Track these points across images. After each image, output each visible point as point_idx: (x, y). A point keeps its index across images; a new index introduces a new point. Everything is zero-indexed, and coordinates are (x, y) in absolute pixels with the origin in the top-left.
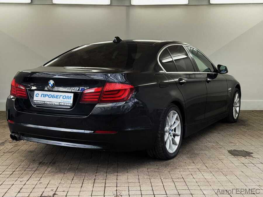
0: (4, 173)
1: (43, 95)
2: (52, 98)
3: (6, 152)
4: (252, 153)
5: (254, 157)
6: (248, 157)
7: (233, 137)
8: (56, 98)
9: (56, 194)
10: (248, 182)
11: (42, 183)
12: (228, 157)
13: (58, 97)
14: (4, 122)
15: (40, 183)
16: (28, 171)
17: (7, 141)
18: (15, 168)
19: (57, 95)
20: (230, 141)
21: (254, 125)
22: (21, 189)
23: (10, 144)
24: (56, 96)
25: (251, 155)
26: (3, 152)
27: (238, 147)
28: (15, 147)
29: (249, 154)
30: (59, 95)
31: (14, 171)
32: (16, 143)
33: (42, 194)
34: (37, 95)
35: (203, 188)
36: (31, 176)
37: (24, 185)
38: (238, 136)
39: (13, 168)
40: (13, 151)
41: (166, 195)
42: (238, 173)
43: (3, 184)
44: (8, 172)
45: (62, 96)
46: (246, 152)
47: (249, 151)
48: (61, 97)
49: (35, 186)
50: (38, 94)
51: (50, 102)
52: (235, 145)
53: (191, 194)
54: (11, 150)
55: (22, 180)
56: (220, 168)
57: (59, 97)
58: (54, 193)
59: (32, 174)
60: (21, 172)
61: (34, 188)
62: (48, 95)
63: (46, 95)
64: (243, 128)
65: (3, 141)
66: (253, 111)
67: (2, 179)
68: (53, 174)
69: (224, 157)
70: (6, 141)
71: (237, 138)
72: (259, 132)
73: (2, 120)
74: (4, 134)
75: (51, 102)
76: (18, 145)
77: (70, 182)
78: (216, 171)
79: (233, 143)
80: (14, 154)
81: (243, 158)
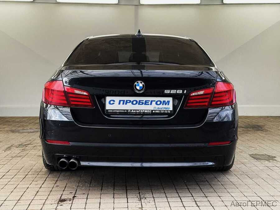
0: (16, 177)
1: (122, 102)
2: (139, 104)
3: (14, 157)
4: (275, 157)
5: (278, 161)
6: (272, 161)
7: (252, 141)
8: (145, 104)
9: (76, 197)
10: (276, 185)
11: (58, 186)
12: (251, 161)
13: (148, 103)
14: (6, 127)
15: (57, 186)
16: (41, 174)
17: (14, 146)
18: (27, 171)
19: (146, 101)
20: (250, 146)
21: (272, 130)
22: (37, 192)
23: (17, 148)
24: (144, 102)
25: (275, 159)
26: (11, 156)
27: (259, 151)
28: (23, 151)
29: (272, 158)
30: (149, 101)
31: (27, 175)
32: (24, 148)
33: (61, 197)
34: (112, 102)
35: (230, 190)
36: (46, 179)
37: (40, 188)
38: (258, 141)
39: (25, 171)
40: (22, 156)
41: (192, 197)
42: (264, 176)
43: (17, 187)
44: (20, 176)
45: (155, 101)
46: (269, 156)
47: (272, 156)
48: (154, 103)
49: (52, 189)
50: (114, 101)
51: (137, 110)
52: (255, 150)
53: (219, 196)
54: (19, 154)
55: (36, 183)
56: (244, 172)
57: (150, 103)
58: (74, 195)
59: (47, 178)
60: (35, 176)
61: (51, 191)
62: (130, 101)
63: (128, 102)
64: (261, 133)
65: (9, 146)
66: (268, 117)
67: (15, 182)
68: (69, 177)
69: (247, 161)
70: (12, 145)
71: (257, 143)
72: (277, 136)
73: (4, 125)
74: (8, 139)
75: (139, 110)
76: (26, 150)
77: (88, 185)
78: (241, 175)
79: (253, 147)
80: (24, 159)
81: (267, 162)
